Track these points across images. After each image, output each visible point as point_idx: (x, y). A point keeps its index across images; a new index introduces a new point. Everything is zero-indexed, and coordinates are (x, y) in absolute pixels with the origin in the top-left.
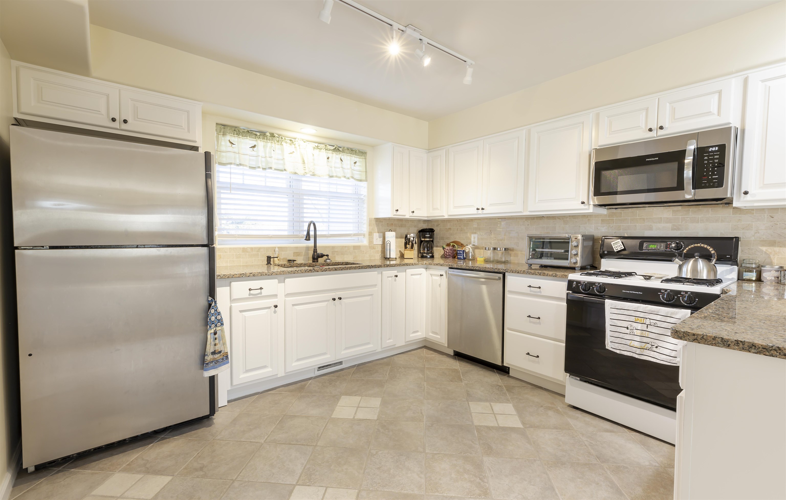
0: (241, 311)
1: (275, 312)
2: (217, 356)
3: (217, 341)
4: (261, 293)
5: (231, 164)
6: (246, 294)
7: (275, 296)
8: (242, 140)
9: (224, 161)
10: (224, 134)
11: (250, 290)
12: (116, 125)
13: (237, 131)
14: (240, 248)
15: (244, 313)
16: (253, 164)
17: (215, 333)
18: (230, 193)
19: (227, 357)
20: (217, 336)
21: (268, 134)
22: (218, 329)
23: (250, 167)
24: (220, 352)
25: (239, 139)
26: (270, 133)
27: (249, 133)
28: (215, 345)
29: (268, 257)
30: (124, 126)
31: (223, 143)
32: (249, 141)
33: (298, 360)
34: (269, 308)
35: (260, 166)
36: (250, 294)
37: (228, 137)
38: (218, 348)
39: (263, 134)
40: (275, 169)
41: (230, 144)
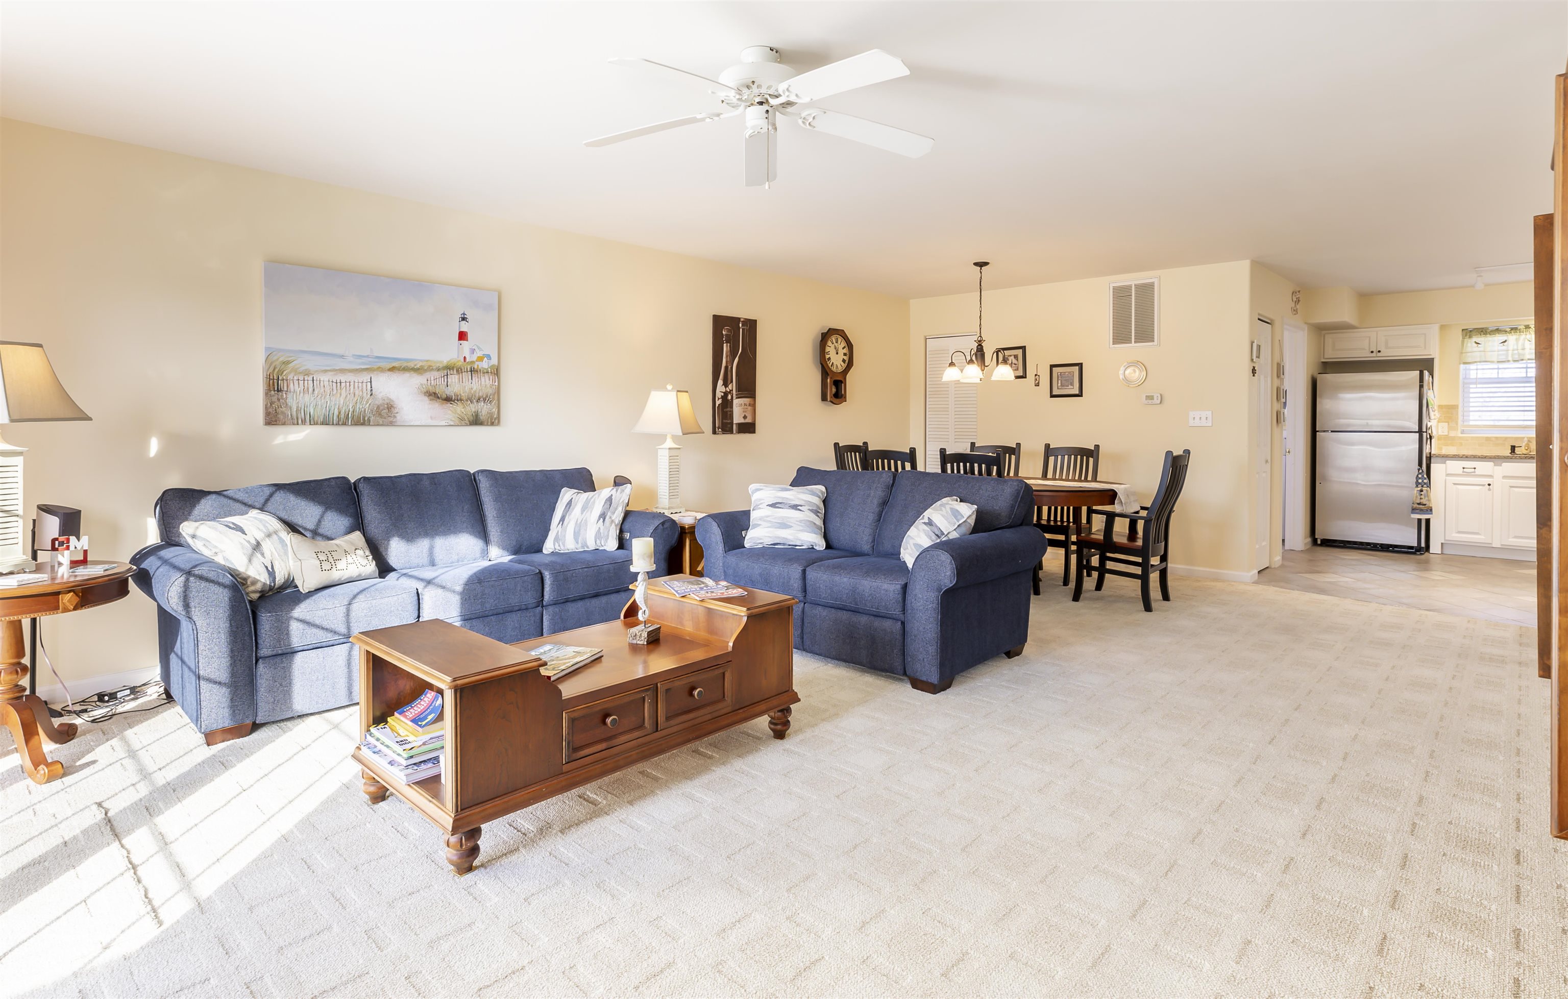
0: (1455, 484)
1: (1489, 490)
2: (1421, 506)
3: (1422, 497)
4: (1474, 472)
5: (1476, 362)
6: (1460, 471)
7: (1491, 476)
8: (1490, 339)
9: (1469, 360)
10: (1470, 337)
11: (1464, 468)
12: (1374, 354)
13: (1483, 331)
14: (1483, 437)
15: (1457, 486)
16: (1503, 358)
17: (1422, 491)
18: (1476, 388)
19: (1431, 510)
20: (1422, 493)
21: (1522, 327)
22: (1424, 489)
23: (1498, 362)
24: (1425, 505)
25: (1486, 339)
26: (1525, 326)
27: (1498, 331)
28: (1421, 499)
29: (1512, 446)
30: (1379, 354)
31: (1469, 345)
32: (1500, 338)
33: (1516, 537)
34: (1484, 485)
35: (1510, 359)
36: (1463, 472)
37: (1475, 339)
38: (1424, 501)
39: (1514, 329)
40: (1529, 359)
41: (1476, 345)
